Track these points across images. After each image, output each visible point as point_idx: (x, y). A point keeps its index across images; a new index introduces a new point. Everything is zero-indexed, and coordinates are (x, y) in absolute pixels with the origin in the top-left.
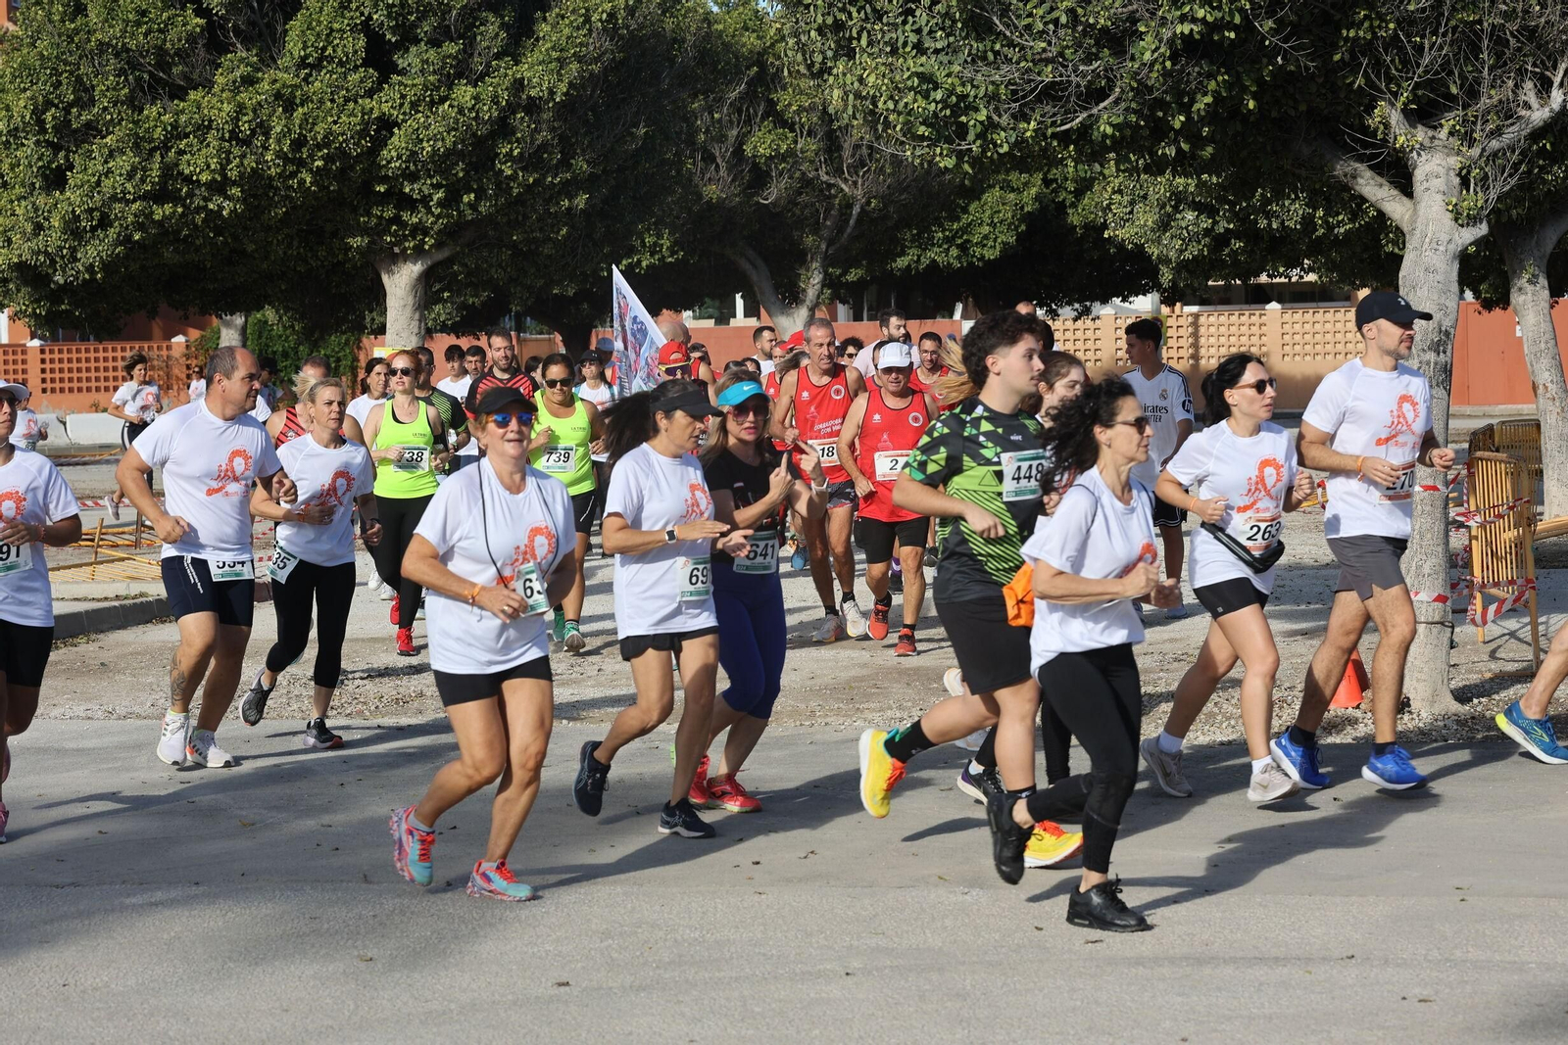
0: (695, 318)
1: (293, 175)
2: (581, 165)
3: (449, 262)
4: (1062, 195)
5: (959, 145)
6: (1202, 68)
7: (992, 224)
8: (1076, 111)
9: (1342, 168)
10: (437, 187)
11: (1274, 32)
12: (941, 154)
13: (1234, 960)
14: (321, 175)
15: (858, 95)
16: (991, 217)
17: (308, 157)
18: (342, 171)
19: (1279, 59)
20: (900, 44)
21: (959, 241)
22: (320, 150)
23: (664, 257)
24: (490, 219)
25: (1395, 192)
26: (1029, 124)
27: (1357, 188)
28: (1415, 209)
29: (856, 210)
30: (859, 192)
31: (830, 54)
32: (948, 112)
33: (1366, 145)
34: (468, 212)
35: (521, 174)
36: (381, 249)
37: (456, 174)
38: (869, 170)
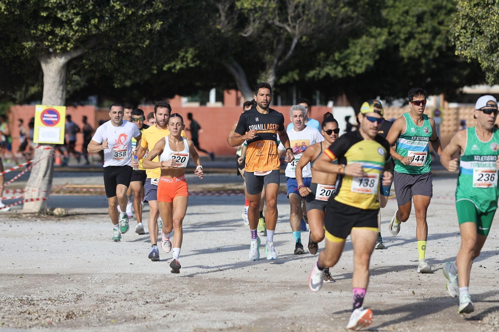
0: (189, 101)
2: (159, 5)
3: (80, 58)
4: (398, 41)
7: (361, 55)
10: (77, 14)
14: (10, 6)
16: (361, 50)
21: (342, 63)
24: (105, 34)
29: (295, 41)
30: (297, 32)
34: (94, 29)
35: (124, 9)
36: (42, 49)
37: (87, 8)
38: (303, 20)
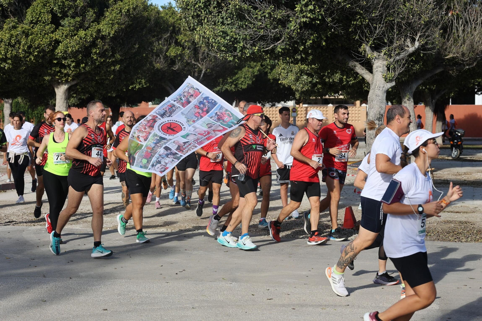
0: (153, 104)
1: (28, 57)
2: (118, 56)
3: (76, 85)
4: (267, 70)
5: (234, 53)
6: (309, 32)
7: (245, 78)
8: (270, 44)
9: (351, 64)
10: (73, 62)
11: (331, 22)
12: (229, 56)
13: (312, 306)
14: (36, 57)
15: (203, 37)
16: (245, 76)
17: (32, 51)
18: (43, 56)
19: (333, 30)
20: (217, 22)
21: (235, 83)
22: (36, 49)
23: (143, 85)
24: (89, 72)
25: (367, 71)
26: (256, 47)
27: (356, 70)
28: (373, 77)
29: (203, 72)
30: (204, 67)
31: (196, 24)
32: (231, 43)
33: (359, 57)
34: (82, 70)
35: (99, 58)
36: (55, 81)
37: (79, 58)
38: (207, 60)
